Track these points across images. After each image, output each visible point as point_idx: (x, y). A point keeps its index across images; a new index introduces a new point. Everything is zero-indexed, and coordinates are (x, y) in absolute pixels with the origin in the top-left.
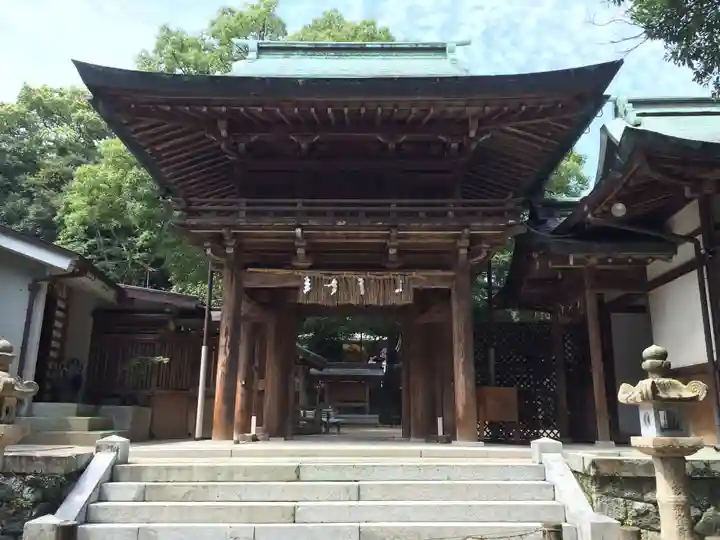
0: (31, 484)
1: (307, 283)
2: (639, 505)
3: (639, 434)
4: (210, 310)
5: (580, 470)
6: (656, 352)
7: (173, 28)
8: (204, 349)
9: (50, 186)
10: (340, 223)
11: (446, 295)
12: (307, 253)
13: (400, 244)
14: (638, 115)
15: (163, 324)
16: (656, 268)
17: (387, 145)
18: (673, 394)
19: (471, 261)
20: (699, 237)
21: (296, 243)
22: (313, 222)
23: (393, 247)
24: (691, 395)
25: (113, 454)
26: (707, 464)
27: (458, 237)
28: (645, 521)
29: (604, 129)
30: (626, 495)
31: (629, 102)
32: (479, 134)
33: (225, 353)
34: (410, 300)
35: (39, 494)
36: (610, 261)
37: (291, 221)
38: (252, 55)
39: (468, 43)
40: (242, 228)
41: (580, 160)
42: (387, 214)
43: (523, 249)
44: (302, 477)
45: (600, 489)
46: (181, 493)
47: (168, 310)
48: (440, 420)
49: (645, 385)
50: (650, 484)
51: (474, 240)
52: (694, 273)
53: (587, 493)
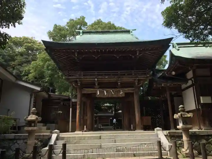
0: (40, 141)
1: (98, 92)
2: (180, 142)
3: (179, 125)
4: (72, 99)
5: (166, 134)
6: (182, 107)
7: (58, 25)
8: (71, 109)
9: (19, 65)
10: (106, 77)
11: (132, 94)
12: (98, 84)
13: (121, 82)
14: (179, 47)
15: (59, 103)
16: (184, 86)
17: (116, 57)
18: (186, 116)
19: (139, 86)
20: (193, 79)
21: (96, 82)
22: (100, 77)
23: (119, 82)
24: (190, 116)
25: (57, 134)
26: (195, 132)
27: (135, 80)
28: (181, 145)
29: (170, 51)
30: (177, 140)
31: (176, 44)
32: (139, 54)
33: (79, 110)
34: (124, 95)
35: (42, 143)
36: (172, 85)
37: (94, 77)
38: (81, 34)
39: (135, 30)
40: (82, 79)
41: (165, 56)
42: (118, 75)
43: (151, 82)
44: (101, 138)
45: (171, 138)
46: (74, 143)
47: (61, 99)
48: (132, 125)
49: (179, 114)
50: (182, 137)
51: (139, 80)
52: (192, 88)
53: (168, 140)
